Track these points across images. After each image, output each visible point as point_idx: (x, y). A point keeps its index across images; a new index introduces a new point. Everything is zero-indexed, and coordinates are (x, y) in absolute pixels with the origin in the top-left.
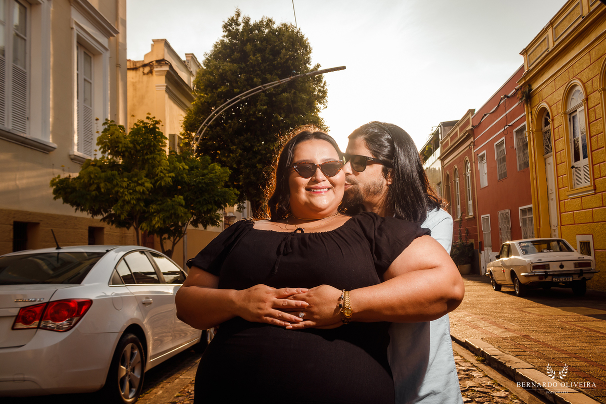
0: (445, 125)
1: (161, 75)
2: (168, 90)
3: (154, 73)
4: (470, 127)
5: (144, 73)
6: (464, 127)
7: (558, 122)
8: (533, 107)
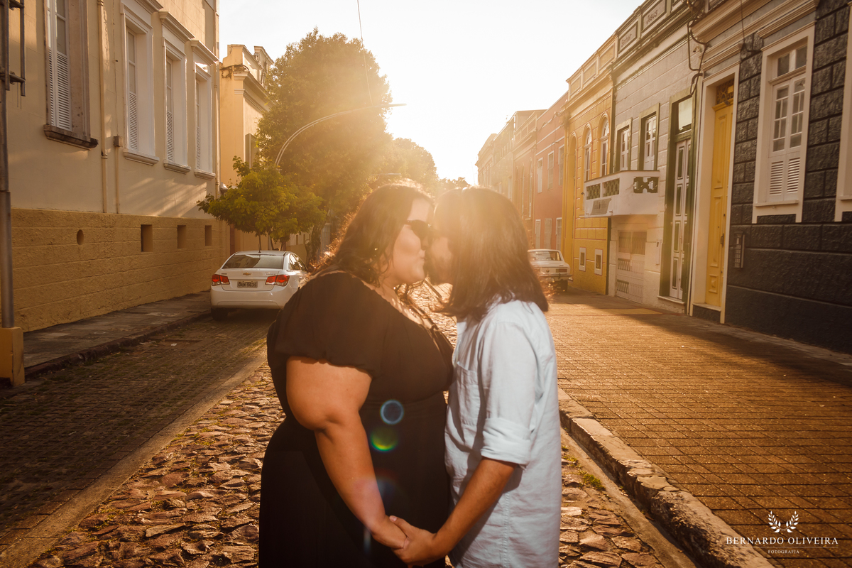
0: (521, 114)
1: (240, 80)
2: (246, 95)
3: (233, 77)
4: (534, 130)
5: (223, 77)
6: (532, 126)
7: (580, 153)
8: (569, 134)
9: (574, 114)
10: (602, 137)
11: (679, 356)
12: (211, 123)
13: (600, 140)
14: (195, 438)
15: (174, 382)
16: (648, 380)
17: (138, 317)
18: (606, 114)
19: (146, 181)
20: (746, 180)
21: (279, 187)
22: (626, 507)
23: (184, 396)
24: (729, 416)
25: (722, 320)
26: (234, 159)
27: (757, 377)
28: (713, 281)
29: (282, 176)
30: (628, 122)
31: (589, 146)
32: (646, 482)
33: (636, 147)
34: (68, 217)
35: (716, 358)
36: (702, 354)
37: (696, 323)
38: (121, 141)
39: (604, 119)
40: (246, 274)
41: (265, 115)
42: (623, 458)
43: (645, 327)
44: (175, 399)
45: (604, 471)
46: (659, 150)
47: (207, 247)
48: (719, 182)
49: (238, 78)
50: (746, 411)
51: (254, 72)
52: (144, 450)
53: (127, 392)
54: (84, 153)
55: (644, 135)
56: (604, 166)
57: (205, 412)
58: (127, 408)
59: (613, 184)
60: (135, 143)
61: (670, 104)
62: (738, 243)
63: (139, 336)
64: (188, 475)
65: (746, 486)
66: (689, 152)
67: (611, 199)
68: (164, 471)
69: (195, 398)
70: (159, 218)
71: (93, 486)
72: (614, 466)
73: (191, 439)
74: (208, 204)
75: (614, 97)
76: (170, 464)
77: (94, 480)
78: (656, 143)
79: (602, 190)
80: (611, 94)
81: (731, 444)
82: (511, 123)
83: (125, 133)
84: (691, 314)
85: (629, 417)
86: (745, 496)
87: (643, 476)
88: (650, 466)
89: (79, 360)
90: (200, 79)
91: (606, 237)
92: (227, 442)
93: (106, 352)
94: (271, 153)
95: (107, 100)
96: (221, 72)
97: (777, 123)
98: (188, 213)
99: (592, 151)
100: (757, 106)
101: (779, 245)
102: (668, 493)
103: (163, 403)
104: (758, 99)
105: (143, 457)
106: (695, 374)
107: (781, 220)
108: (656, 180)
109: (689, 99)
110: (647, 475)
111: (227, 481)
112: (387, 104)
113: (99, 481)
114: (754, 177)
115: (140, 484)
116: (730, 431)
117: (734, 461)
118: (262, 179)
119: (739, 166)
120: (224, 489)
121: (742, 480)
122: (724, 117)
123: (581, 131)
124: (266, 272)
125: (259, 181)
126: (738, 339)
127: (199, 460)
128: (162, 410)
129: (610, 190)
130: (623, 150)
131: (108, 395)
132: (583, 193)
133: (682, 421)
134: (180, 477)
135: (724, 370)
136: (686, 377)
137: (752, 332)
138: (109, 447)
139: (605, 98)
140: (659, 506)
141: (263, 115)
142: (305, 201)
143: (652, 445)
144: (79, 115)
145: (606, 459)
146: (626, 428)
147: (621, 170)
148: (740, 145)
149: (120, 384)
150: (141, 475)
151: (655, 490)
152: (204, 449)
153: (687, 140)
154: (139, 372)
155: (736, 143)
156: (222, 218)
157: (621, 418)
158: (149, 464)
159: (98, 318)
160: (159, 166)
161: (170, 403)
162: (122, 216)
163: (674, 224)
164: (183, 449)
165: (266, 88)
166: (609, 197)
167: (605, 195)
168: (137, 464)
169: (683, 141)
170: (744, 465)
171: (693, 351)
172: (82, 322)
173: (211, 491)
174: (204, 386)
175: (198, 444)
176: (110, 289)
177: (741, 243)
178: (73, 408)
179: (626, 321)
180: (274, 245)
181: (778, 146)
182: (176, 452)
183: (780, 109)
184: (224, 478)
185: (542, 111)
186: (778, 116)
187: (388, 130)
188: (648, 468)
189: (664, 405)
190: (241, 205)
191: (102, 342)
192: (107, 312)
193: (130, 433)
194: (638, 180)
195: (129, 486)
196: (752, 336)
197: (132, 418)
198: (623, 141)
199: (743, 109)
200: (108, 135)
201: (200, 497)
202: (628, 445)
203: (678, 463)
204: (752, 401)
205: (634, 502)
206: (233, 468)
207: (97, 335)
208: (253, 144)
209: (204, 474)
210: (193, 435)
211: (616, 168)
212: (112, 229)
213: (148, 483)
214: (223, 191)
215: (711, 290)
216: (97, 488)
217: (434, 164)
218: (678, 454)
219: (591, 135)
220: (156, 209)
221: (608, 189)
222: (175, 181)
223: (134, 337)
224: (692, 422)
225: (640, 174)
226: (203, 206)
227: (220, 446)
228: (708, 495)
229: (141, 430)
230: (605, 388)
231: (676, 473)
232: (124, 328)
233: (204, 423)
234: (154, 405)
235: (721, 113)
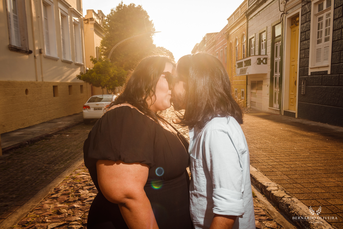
0: (208, 35)
1: (92, 24)
2: (95, 30)
3: (89, 23)
4: (214, 41)
5: (85, 23)
6: (213, 39)
7: (234, 49)
8: (229, 41)
9: (230, 33)
10: (243, 42)
11: (281, 133)
12: (81, 42)
13: (242, 43)
14: (74, 178)
15: (67, 152)
16: (269, 144)
17: (53, 124)
18: (244, 32)
19: (54, 67)
20: (306, 57)
21: (110, 68)
22: (267, 206)
23: (70, 159)
24: (307, 159)
25: (296, 116)
26: (90, 57)
27: (316, 141)
28: (292, 100)
29: (111, 63)
30: (254, 35)
31: (237, 46)
32: (276, 193)
33: (257, 46)
34: (21, 84)
35: (296, 133)
36: (290, 131)
37: (285, 118)
38: (42, 51)
39: (243, 35)
40: (97, 105)
41: (103, 38)
42: (263, 182)
43: (265, 121)
44: (66, 160)
45: (255, 188)
46: (267, 46)
47: (82, 94)
48: (293, 58)
49: (91, 24)
50: (314, 157)
51: (98, 21)
52: (51, 185)
53: (46, 158)
54: (26, 57)
55: (260, 41)
56: (244, 54)
57: (79, 165)
58: (45, 165)
59: (248, 61)
60: (49, 51)
61: (271, 26)
62: (302, 84)
63: (53, 132)
64: (69, 197)
65: (322, 194)
66: (280, 46)
67: (247, 68)
68: (59, 195)
69: (75, 159)
70: (60, 83)
71: (26, 204)
72: (260, 185)
73: (72, 179)
74: (81, 76)
75: (247, 25)
76: (62, 191)
77: (27, 201)
78: (266, 44)
79: (244, 64)
80: (246, 24)
81: (311, 173)
82: (204, 38)
83: (44, 47)
84: (283, 114)
85: (264, 162)
86: (322, 199)
87: (274, 190)
88: (276, 185)
89: (26, 144)
90: (75, 24)
91: (246, 84)
92: (87, 180)
93: (39, 140)
94: (106, 54)
95: (36, 34)
96: (84, 21)
97: (318, 32)
98: (73, 80)
99: (239, 48)
100: (310, 25)
101: (320, 84)
102: (286, 199)
103: (61, 162)
104: (310, 22)
105: (50, 188)
106: (289, 140)
107: (321, 73)
108: (266, 59)
109: (279, 24)
110: (276, 190)
111: (87, 199)
112: (153, 31)
113: (30, 201)
114: (309, 56)
115: (48, 202)
116: (309, 167)
117: (313, 181)
118: (103, 65)
119: (302, 51)
120: (85, 203)
121: (319, 191)
122: (295, 31)
123: (234, 40)
124: (106, 104)
125: (101, 66)
126: (304, 124)
127: (75, 189)
128: (61, 165)
129: (247, 64)
130: (252, 47)
131: (38, 159)
132: (235, 66)
133: (287, 163)
134: (66, 198)
135: (301, 138)
136: (285, 142)
137: (309, 121)
138: (36, 184)
139: (243, 26)
140: (283, 205)
141: (102, 38)
142: (121, 73)
143: (275, 175)
144: (24, 40)
145: (256, 182)
146: (263, 167)
147: (251, 55)
148: (302, 42)
149: (44, 154)
150: (49, 197)
151: (280, 197)
152: (77, 183)
153: (279, 41)
154: (52, 148)
155: (301, 42)
156: (87, 82)
157: (260, 162)
158: (52, 192)
159: (36, 125)
160: (59, 61)
161: (64, 162)
162: (44, 82)
163: (274, 77)
164: (68, 184)
165: (103, 28)
166: (246, 67)
167: (245, 66)
168: (47, 192)
169: (278, 42)
170: (318, 183)
171: (286, 130)
172: (29, 127)
173: (79, 204)
174: (79, 153)
175: (75, 181)
176: (41, 113)
177: (304, 84)
178: (22, 166)
179: (256, 118)
180: (109, 92)
181: (319, 42)
182: (65, 185)
183: (319, 26)
184: (85, 198)
185: (217, 33)
186: (319, 29)
187: (154, 43)
188: (276, 186)
189: (278, 155)
190: (94, 76)
191: (37, 136)
192: (40, 123)
193: (45, 177)
194: (259, 59)
195: (43, 203)
196: (310, 123)
197: (47, 169)
198: (252, 43)
199: (303, 27)
200: (37, 48)
201: (74, 207)
202: (265, 175)
203: (289, 183)
204: (316, 152)
205: (270, 203)
206: (90, 192)
207: (35, 133)
208: (99, 50)
209: (76, 196)
210: (73, 177)
211: (249, 54)
212: (41, 88)
213: (51, 201)
214: (87, 71)
215: (291, 104)
216: (28, 204)
217: (174, 57)
218: (288, 178)
219: (238, 41)
220: (58, 79)
221: (246, 64)
222: (67, 67)
223: (50, 133)
224: (291, 163)
225: (259, 57)
226: (79, 77)
227: (84, 182)
228: (305, 199)
229: (50, 175)
230: (251, 148)
231: (289, 188)
232: (47, 129)
233: (78, 171)
234: (57, 163)
235: (293, 29)
